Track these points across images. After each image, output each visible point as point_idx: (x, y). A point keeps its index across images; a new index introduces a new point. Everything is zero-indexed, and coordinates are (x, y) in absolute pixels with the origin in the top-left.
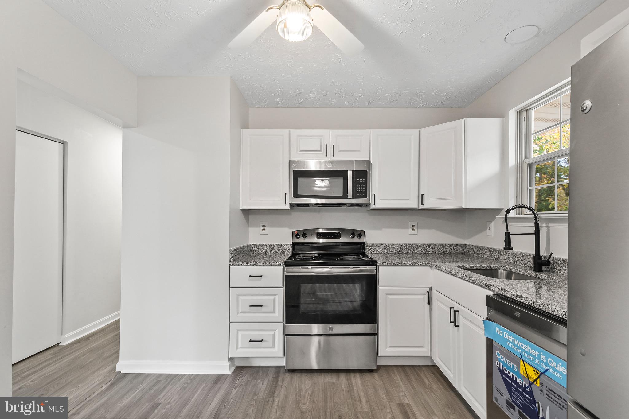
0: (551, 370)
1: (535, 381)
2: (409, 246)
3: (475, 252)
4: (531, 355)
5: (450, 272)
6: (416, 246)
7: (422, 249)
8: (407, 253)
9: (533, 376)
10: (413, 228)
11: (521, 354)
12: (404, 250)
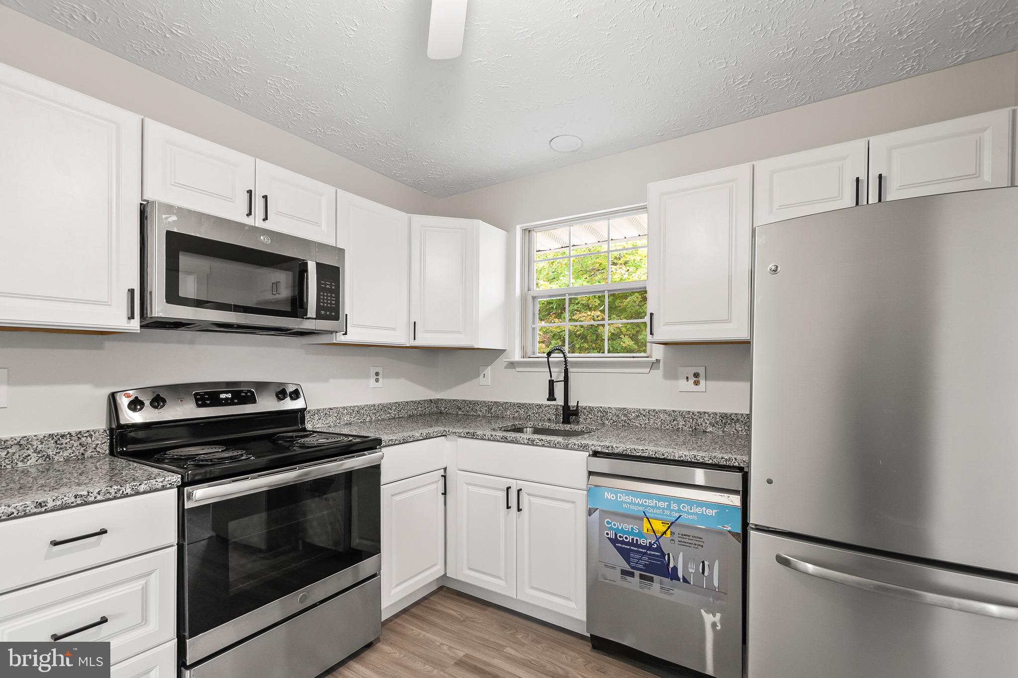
0: (684, 515)
1: (665, 533)
2: (372, 408)
3: (461, 409)
4: (659, 508)
5: (502, 439)
6: (384, 408)
7: (390, 411)
8: (371, 422)
9: (659, 527)
10: (377, 377)
11: (644, 512)
12: (365, 416)
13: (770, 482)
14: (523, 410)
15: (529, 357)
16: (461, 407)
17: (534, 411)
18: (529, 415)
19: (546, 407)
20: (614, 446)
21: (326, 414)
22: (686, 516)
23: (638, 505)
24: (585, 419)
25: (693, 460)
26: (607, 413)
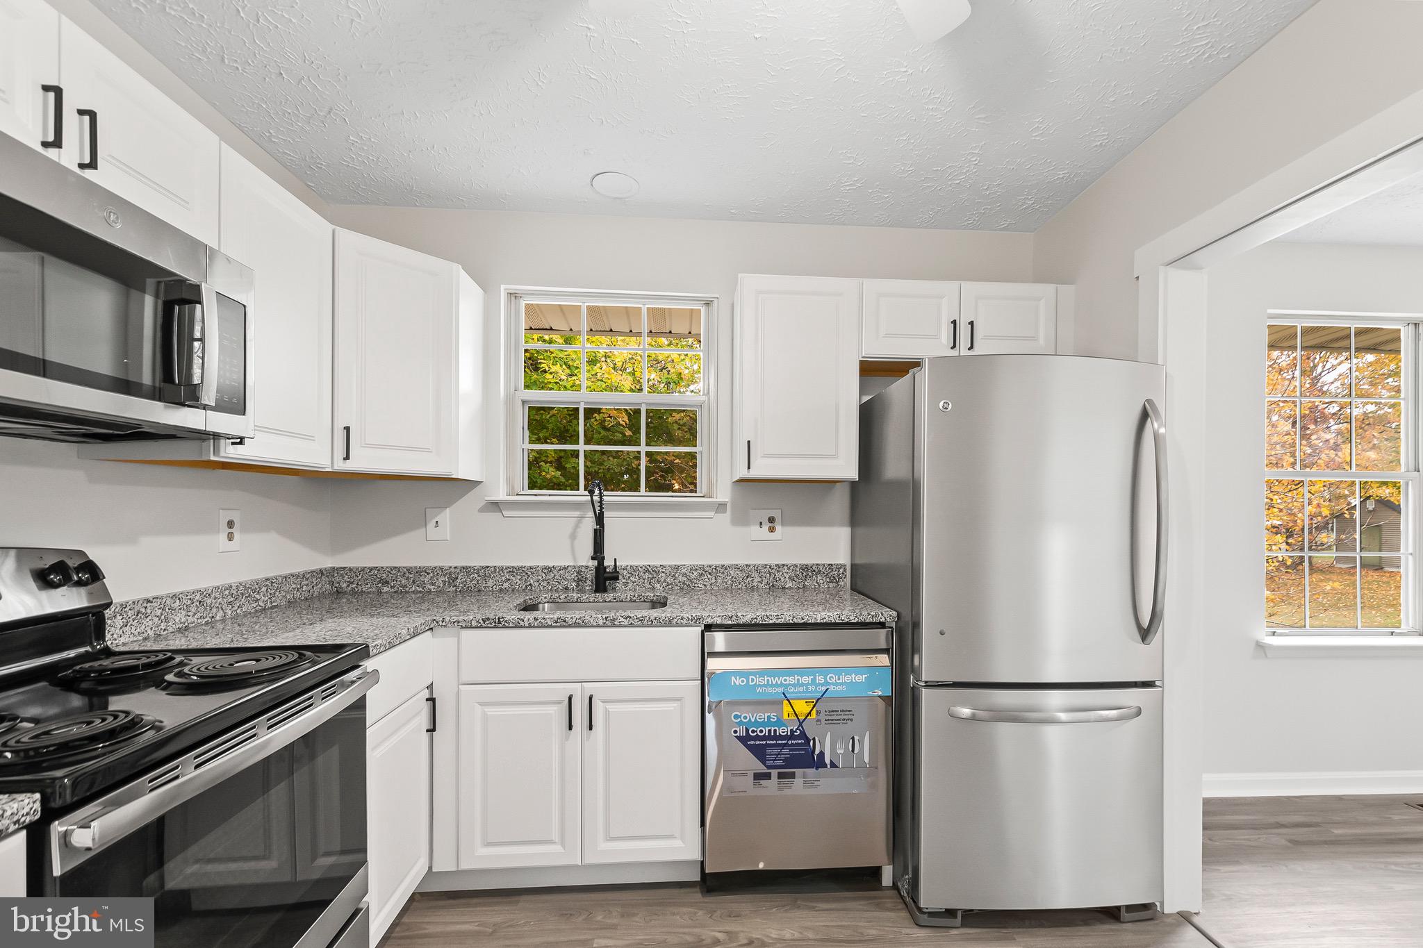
0: (832, 688)
1: (810, 713)
2: (227, 592)
3: (387, 582)
4: (803, 685)
5: (556, 622)
6: (247, 591)
7: (258, 597)
8: (223, 620)
9: (802, 707)
10: (230, 530)
11: (784, 693)
12: (214, 610)
13: (942, 633)
14: (519, 577)
15: (518, 495)
16: (389, 579)
17: (540, 578)
18: (530, 585)
19: (560, 570)
20: (739, 614)
21: (139, 612)
22: (834, 688)
23: (777, 685)
24: (626, 584)
25: (837, 621)
26: (658, 573)
